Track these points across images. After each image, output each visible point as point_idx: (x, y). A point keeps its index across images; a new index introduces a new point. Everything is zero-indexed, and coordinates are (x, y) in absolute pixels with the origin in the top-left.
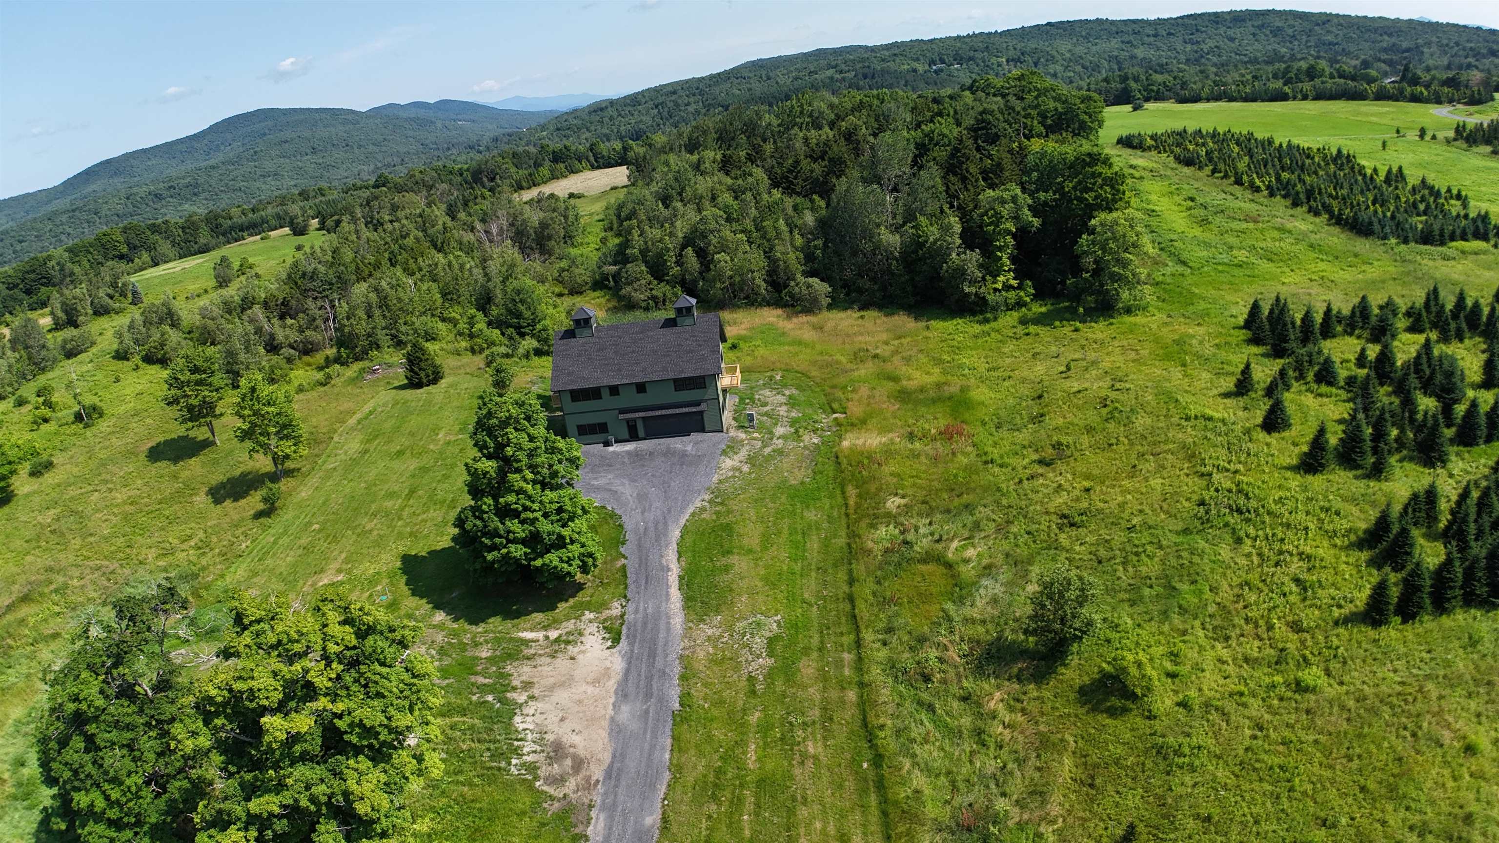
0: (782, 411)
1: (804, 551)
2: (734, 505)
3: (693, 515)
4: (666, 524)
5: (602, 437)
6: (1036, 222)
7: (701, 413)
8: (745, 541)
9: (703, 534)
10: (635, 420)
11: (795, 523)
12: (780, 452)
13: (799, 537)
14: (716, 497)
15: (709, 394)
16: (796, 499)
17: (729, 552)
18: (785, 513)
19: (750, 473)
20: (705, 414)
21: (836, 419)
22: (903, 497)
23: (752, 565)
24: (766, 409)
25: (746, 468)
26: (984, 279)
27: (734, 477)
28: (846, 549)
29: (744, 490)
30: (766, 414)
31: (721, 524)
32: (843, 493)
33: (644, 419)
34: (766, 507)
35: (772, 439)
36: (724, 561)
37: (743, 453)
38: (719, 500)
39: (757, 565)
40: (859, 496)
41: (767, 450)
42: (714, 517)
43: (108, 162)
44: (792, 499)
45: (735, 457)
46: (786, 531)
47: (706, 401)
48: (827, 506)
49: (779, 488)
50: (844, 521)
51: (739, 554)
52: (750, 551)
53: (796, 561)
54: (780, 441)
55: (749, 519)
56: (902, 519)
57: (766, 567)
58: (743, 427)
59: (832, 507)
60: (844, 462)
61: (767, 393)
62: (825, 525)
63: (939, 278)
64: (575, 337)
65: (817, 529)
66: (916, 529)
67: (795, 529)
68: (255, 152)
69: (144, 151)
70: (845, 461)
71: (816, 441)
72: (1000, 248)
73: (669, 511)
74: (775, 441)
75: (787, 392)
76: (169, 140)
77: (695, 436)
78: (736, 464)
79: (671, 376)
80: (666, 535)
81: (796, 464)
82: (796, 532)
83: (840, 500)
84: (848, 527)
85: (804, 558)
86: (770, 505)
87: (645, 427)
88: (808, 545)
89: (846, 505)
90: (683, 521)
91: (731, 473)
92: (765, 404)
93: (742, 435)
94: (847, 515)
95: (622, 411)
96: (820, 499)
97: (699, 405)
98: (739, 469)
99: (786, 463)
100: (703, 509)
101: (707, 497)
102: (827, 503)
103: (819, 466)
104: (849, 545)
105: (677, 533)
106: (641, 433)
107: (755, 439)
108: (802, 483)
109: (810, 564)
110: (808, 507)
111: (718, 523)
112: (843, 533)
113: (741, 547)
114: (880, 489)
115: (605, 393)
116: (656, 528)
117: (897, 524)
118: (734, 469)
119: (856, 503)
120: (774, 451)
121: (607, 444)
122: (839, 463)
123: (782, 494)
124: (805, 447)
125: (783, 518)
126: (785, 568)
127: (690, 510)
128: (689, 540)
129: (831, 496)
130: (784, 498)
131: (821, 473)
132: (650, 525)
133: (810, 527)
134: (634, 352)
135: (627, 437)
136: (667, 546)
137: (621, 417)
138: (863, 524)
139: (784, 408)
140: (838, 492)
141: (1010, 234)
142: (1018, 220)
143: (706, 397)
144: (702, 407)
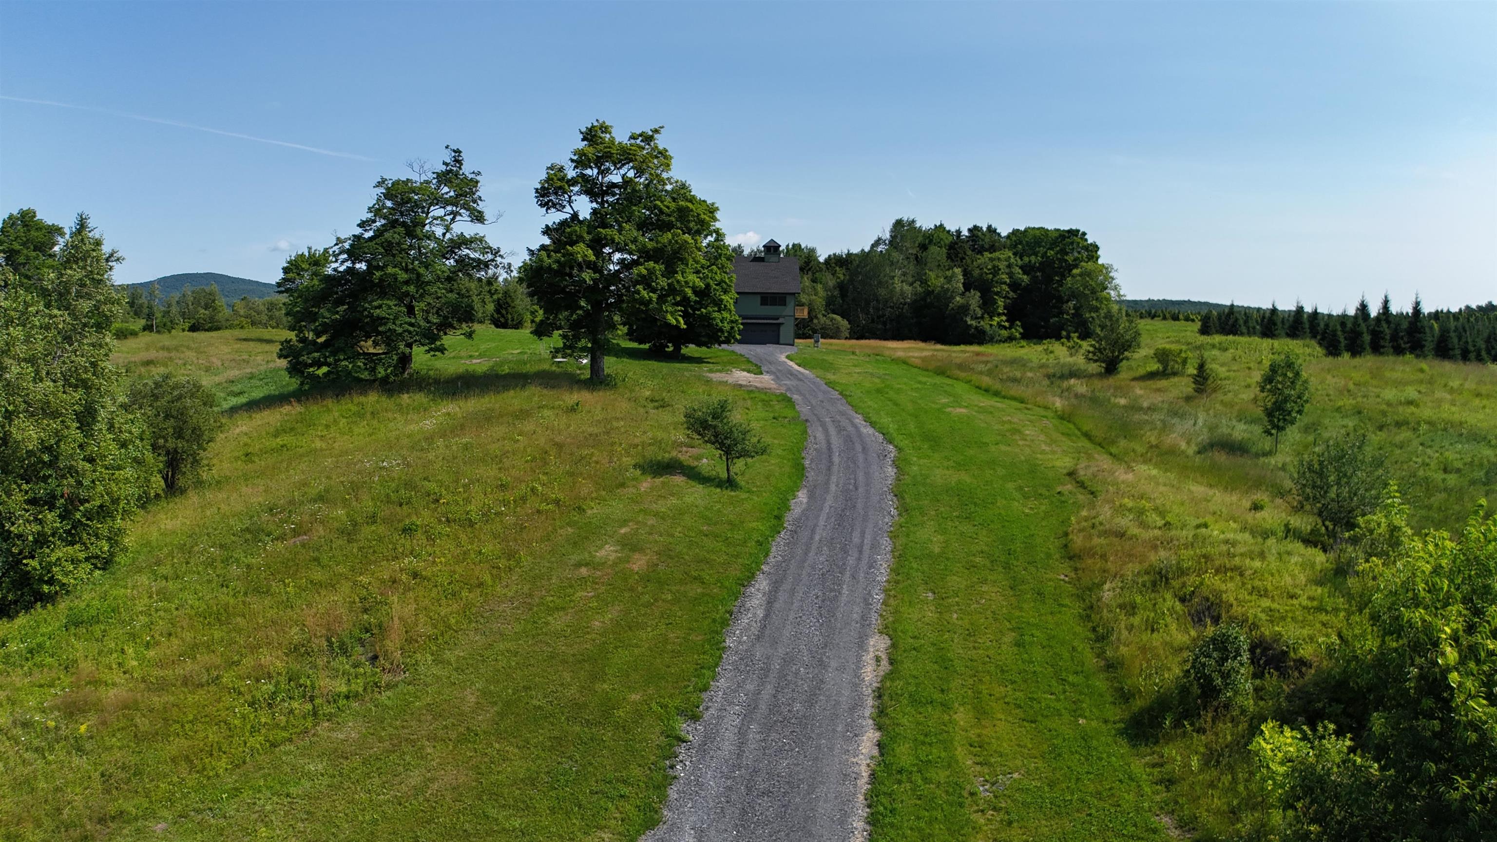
6: (1026, 279)
7: (779, 325)
15: (788, 311)
20: (781, 327)
26: (982, 317)
47: (783, 317)
63: (945, 315)
79: (760, 290)
97: (778, 319)
141: (1005, 283)
142: (1011, 275)
143: (784, 314)
144: (780, 321)
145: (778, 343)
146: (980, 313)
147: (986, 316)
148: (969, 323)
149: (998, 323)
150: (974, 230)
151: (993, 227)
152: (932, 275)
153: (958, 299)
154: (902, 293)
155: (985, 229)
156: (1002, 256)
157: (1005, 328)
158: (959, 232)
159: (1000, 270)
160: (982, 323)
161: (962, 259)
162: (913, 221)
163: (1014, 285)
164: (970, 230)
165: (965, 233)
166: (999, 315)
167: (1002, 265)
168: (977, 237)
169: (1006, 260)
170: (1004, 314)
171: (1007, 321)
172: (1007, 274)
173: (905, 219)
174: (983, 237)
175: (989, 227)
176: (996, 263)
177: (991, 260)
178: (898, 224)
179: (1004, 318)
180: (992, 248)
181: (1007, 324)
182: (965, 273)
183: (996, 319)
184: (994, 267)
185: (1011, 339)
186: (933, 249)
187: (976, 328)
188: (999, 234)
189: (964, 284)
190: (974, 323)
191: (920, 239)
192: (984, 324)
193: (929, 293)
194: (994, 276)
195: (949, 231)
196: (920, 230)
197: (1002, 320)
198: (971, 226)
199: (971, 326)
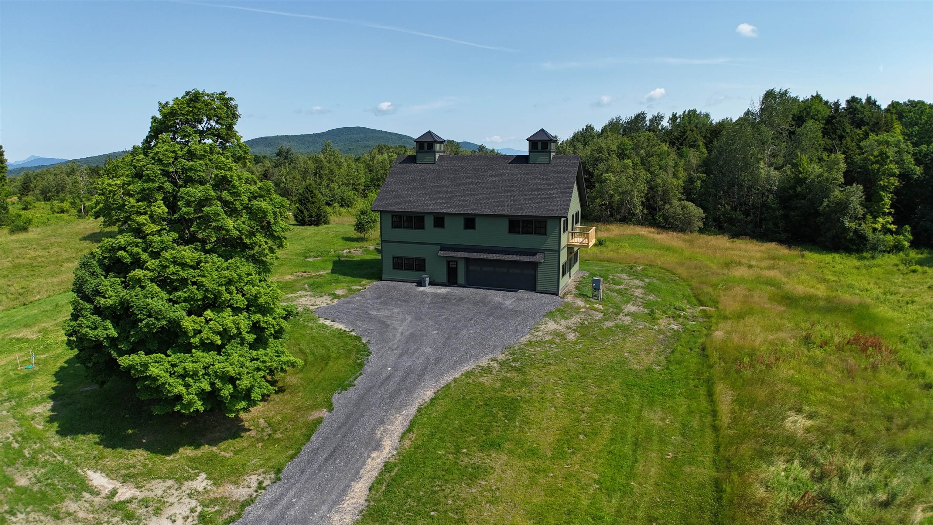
0: (638, 292)
1: (631, 475)
2: (534, 375)
3: (468, 374)
4: (421, 377)
5: (415, 275)
6: (918, 170)
7: (535, 265)
8: (531, 434)
9: (467, 405)
10: (456, 261)
11: (625, 424)
12: (625, 330)
13: (627, 449)
14: (514, 361)
15: (549, 244)
16: (635, 389)
17: (495, 445)
18: (612, 406)
19: (575, 343)
20: (540, 269)
21: (704, 311)
22: (810, 417)
23: (525, 478)
24: (618, 287)
25: (572, 336)
26: (864, 218)
27: (551, 342)
28: (709, 491)
29: (559, 360)
30: (619, 292)
31: (504, 398)
32: (710, 394)
33: (467, 260)
34: (584, 389)
35: (617, 314)
36: (478, 457)
37: (576, 319)
38: (517, 365)
39: (533, 482)
40: (738, 401)
41: (608, 324)
42: (498, 385)
43: (265, 138)
44: (630, 386)
45: (563, 322)
46: (606, 434)
47: (543, 251)
48: (682, 410)
49: (613, 368)
50: (709, 435)
51: (511, 452)
52: (533, 453)
53: (609, 492)
54: (628, 318)
55: (552, 401)
56: (813, 452)
57: (551, 491)
58: (584, 296)
59: (690, 412)
60: (714, 357)
61: (624, 276)
62: (676, 438)
63: (817, 214)
64: (415, 162)
65: (662, 441)
66: (843, 477)
67: (624, 433)
68: (349, 149)
69: (288, 137)
70: (716, 355)
71: (676, 328)
72: (884, 188)
73: (437, 361)
74: (621, 316)
75: (647, 280)
76: (303, 134)
77: (521, 293)
78: (561, 328)
79: (506, 212)
80: (410, 392)
81: (644, 347)
82: (624, 438)
83: (704, 404)
84: (717, 449)
85: (626, 491)
86: (595, 389)
87: (467, 271)
88: (640, 467)
89: (714, 413)
90: (448, 379)
91: (548, 338)
92: (619, 284)
93: (580, 303)
94: (716, 429)
95: (444, 248)
96: (672, 396)
97: (534, 254)
98: (563, 336)
99: (630, 343)
100: (487, 370)
101: (501, 357)
102: (682, 405)
103: (677, 355)
104: (717, 484)
105: (429, 394)
106: (461, 277)
107: (596, 310)
108: (649, 370)
109: (636, 506)
110: (651, 403)
111: (500, 394)
112: (707, 458)
113: (519, 443)
114: (772, 398)
115: (429, 222)
116: (404, 379)
117: (807, 461)
118: (555, 333)
119: (733, 412)
120: (617, 326)
121: (420, 284)
122: (707, 356)
123: (614, 377)
124: (660, 331)
125: (607, 411)
126: (586, 502)
127: (470, 366)
128: (440, 407)
129: (691, 396)
130: (616, 385)
131: (679, 363)
132: (399, 374)
133: (648, 438)
134: (472, 183)
135: (445, 280)
136: (399, 410)
137: (441, 253)
138: (747, 449)
139: (641, 290)
140: (702, 391)
141: (894, 175)
142: (900, 162)
143: (544, 247)
144: (538, 258)
145: (533, 288)
146: (862, 212)
147: (869, 216)
148: (847, 225)
149: (883, 225)
150: (853, 101)
151: (873, 98)
152: (804, 158)
153: (837, 192)
154: (768, 178)
155: (864, 101)
156: (891, 140)
157: (891, 232)
158: (837, 104)
159: (888, 157)
160: (863, 226)
161: (841, 138)
162: (786, 92)
163: (904, 176)
164: (848, 102)
165: (843, 105)
166: (884, 214)
167: (891, 152)
168: (856, 109)
169: (896, 146)
170: (890, 213)
171: (893, 223)
172: (897, 163)
173: (777, 90)
174: (862, 110)
175: (869, 99)
176: (884, 148)
177: (879, 143)
178: (769, 95)
179: (890, 219)
180: (876, 127)
181: (893, 227)
182: (848, 160)
183: (881, 220)
184: (882, 154)
185: (897, 248)
186: (810, 123)
187: (856, 231)
188: (879, 107)
189: (845, 175)
190: (853, 226)
191: (795, 111)
192: (866, 228)
193: (800, 181)
194: (882, 165)
195: (827, 102)
196: (795, 100)
197: (888, 222)
198: (849, 98)
199: (849, 228)
